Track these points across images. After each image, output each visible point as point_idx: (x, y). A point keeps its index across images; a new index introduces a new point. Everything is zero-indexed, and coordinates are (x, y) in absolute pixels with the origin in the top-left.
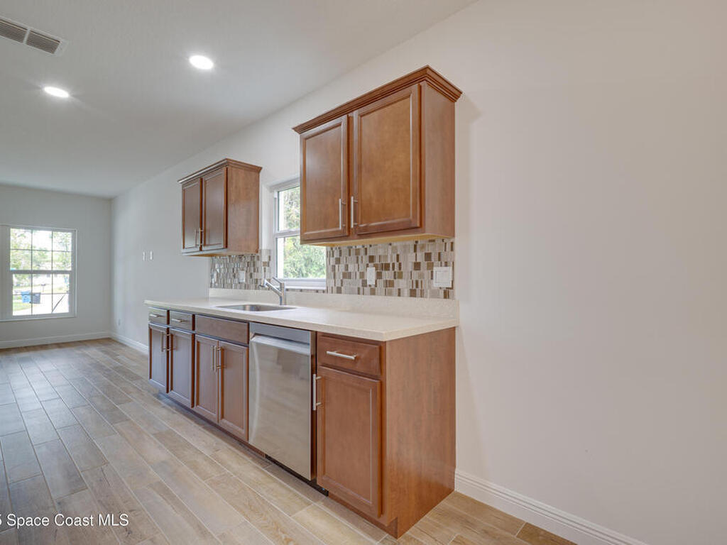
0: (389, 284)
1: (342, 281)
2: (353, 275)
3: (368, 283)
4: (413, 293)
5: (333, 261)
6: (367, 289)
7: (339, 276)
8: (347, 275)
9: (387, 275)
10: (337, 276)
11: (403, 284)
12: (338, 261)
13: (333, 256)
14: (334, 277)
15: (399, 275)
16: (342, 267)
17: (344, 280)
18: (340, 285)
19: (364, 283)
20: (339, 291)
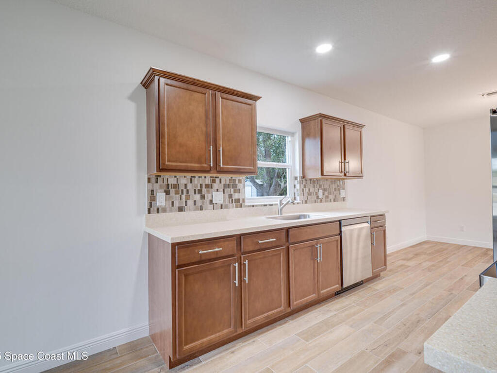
0: (327, 197)
1: (307, 197)
2: (312, 194)
3: (320, 197)
4: (334, 201)
5: (302, 186)
6: (319, 200)
7: (306, 194)
8: (310, 194)
9: (326, 193)
10: (305, 194)
11: (331, 197)
12: (305, 187)
13: (302, 183)
14: (304, 195)
15: (330, 193)
16: (307, 189)
17: (309, 196)
18: (306, 199)
19: (318, 197)
20: (306, 202)
